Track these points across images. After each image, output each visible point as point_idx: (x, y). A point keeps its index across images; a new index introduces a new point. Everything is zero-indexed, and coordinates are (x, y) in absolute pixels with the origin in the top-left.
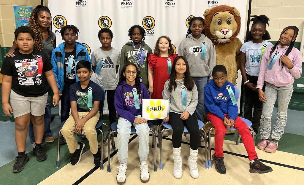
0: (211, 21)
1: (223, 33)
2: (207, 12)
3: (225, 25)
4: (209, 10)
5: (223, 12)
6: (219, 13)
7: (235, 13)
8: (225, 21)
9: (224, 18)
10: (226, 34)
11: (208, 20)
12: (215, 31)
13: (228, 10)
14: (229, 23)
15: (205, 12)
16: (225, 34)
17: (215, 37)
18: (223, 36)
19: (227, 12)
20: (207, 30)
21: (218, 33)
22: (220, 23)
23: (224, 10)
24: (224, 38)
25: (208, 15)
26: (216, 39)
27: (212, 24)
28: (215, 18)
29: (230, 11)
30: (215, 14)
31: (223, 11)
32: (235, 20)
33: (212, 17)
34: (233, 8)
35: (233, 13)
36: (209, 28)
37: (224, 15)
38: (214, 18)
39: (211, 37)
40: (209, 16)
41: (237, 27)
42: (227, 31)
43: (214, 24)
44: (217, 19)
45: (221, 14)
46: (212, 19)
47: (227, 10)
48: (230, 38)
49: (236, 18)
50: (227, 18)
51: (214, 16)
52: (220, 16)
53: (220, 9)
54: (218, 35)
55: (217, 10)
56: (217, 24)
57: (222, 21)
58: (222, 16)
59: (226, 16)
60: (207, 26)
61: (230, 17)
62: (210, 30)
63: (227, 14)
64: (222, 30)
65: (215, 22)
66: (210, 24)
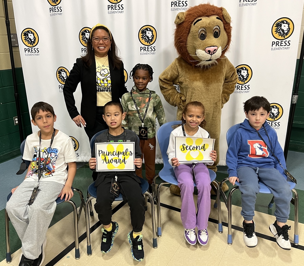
0: (188, 33)
1: (209, 54)
2: (182, 18)
3: (211, 40)
4: (183, 13)
5: (207, 17)
6: (201, 19)
7: (225, 18)
8: (211, 32)
9: (209, 28)
10: (214, 53)
11: (184, 32)
12: (195, 49)
13: (214, 13)
14: (216, 35)
15: (178, 17)
16: (211, 55)
17: (195, 58)
18: (209, 56)
19: (214, 18)
21: (202, 53)
22: (203, 37)
23: (208, 14)
24: (210, 60)
25: (183, 22)
26: (198, 62)
27: (189, 38)
28: (195, 28)
29: (217, 15)
30: (195, 21)
31: (208, 16)
32: (225, 29)
33: (190, 26)
34: (221, 9)
35: (222, 18)
36: (186, 44)
37: (209, 24)
38: (194, 28)
40: (185, 25)
41: (227, 40)
42: (215, 50)
43: (194, 38)
44: (199, 29)
45: (205, 21)
46: (190, 30)
47: (213, 13)
48: (218, 60)
49: (226, 25)
50: (214, 28)
51: (193, 25)
52: (204, 25)
53: (202, 12)
54: (201, 56)
55: (198, 15)
56: (199, 39)
57: (206, 33)
58: (206, 25)
59: (213, 24)
60: (182, 42)
61: (219, 25)
62: (186, 48)
63: (214, 22)
64: (209, 49)
65: (195, 35)
66: (187, 37)
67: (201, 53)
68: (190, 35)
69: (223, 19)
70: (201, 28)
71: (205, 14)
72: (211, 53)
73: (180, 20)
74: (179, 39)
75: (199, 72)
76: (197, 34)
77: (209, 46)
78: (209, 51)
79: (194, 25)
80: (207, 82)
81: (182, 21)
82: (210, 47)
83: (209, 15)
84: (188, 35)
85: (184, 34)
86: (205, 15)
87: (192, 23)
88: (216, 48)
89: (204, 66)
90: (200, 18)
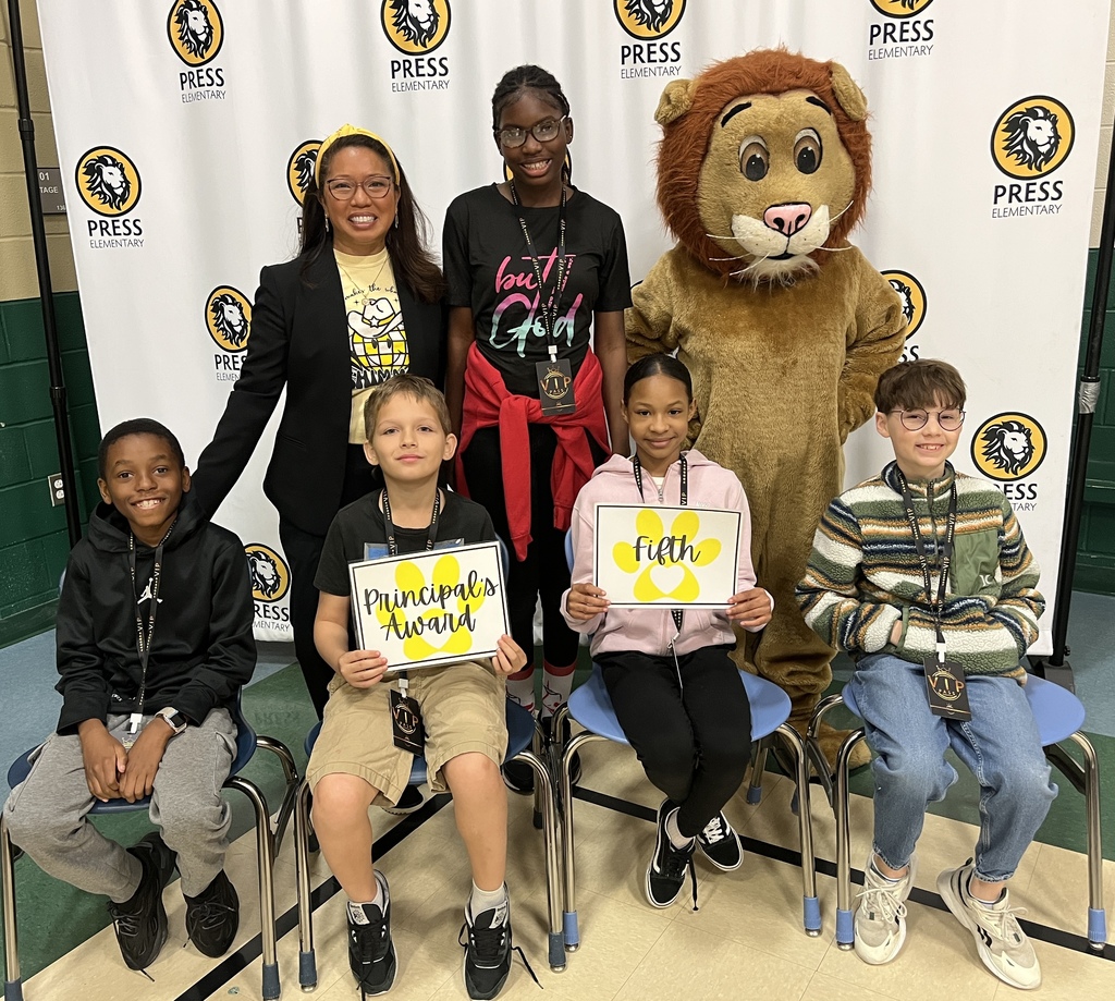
0: (704, 157)
1: (780, 231)
2: (680, 101)
3: (786, 179)
4: (685, 84)
5: (771, 98)
6: (749, 105)
7: (842, 99)
8: (788, 152)
9: (779, 134)
10: (797, 230)
11: (687, 150)
12: (729, 213)
13: (799, 83)
14: (808, 162)
15: (667, 98)
16: (789, 236)
17: (729, 248)
18: (778, 242)
19: (798, 99)
20: (683, 210)
21: (751, 228)
22: (756, 168)
23: (776, 85)
24: (786, 256)
25: (683, 117)
26: (742, 264)
27: (708, 175)
28: (729, 138)
29: (811, 88)
30: (728, 110)
31: (776, 93)
32: (844, 141)
33: (711, 131)
34: (829, 68)
35: (830, 99)
36: (695, 197)
37: (778, 121)
38: (722, 137)
39: (706, 248)
40: (692, 125)
41: (853, 184)
42: (801, 217)
43: (725, 174)
44: (741, 140)
45: (763, 109)
46: (708, 143)
47: (793, 81)
48: (815, 254)
49: (845, 129)
50: (798, 137)
51: (719, 124)
52: (760, 126)
53: (754, 79)
54: (749, 241)
55: (737, 89)
56: (741, 176)
57: (768, 154)
58: (768, 125)
59: (792, 120)
60: (681, 187)
61: (815, 126)
62: (698, 210)
63: (797, 113)
64: (776, 212)
65: (727, 161)
66: (699, 170)
67: (751, 231)
68: (709, 161)
69: (833, 104)
70: (748, 135)
71: (765, 85)
72: (785, 230)
73: (674, 107)
74: (672, 176)
75: (750, 303)
76: (734, 159)
77: (778, 202)
78: (779, 222)
79: (723, 124)
80: (776, 340)
81: (679, 113)
82: (784, 204)
83: (779, 87)
84: (702, 162)
85: (687, 157)
86: (764, 89)
87: (715, 118)
88: (804, 209)
89: (765, 280)
90: (744, 101)
